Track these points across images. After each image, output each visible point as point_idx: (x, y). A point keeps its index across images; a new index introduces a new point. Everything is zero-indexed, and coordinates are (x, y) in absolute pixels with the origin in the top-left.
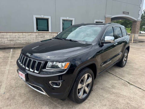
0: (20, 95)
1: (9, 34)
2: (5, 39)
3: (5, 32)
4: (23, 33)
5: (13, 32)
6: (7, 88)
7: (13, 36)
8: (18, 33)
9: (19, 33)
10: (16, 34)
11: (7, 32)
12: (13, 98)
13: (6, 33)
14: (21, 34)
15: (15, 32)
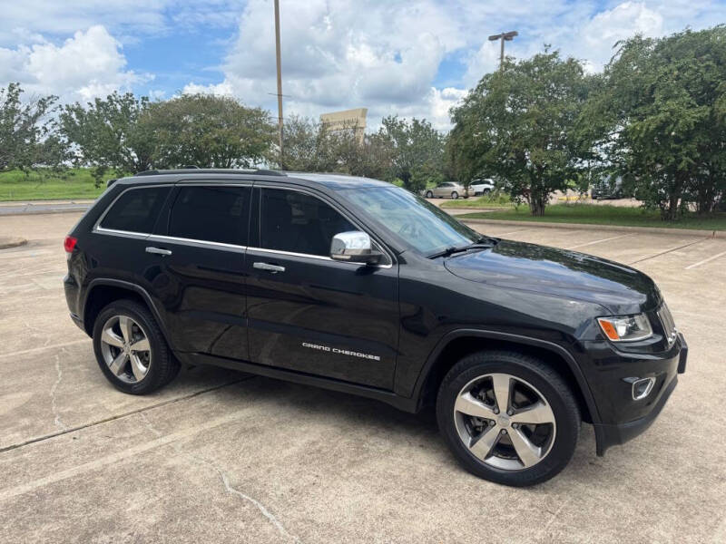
0: (673, 463)
6: (711, 521)
12: (701, 469)
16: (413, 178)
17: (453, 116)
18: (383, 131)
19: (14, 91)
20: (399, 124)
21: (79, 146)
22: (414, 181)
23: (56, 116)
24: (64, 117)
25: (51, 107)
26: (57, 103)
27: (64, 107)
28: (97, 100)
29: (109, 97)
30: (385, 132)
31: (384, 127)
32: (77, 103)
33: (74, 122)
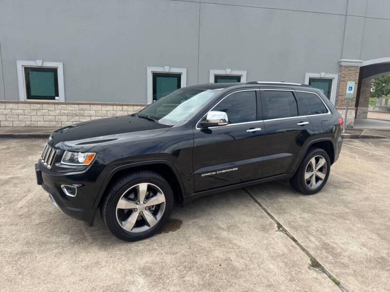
1: (94, 107)
2: (86, 118)
3: (86, 104)
4: (122, 105)
5: (102, 105)
7: (102, 112)
8: (113, 105)
9: (115, 107)
10: (109, 108)
11: (90, 104)
13: (88, 106)
14: (120, 108)
15: (107, 105)
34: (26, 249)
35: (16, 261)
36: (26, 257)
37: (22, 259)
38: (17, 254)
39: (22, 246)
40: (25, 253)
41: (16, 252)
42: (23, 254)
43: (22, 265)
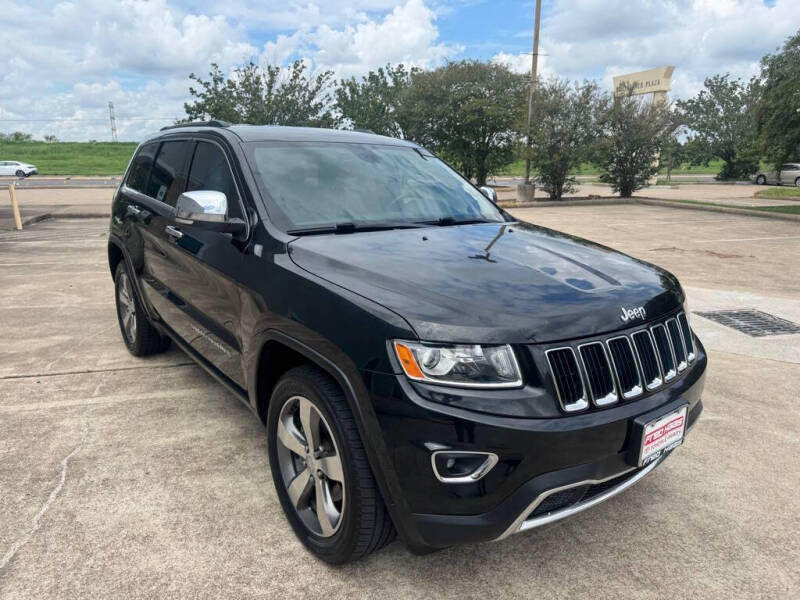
16: (738, 156)
17: (766, 67)
18: (704, 96)
19: (299, 68)
20: (730, 85)
21: (350, 122)
22: (739, 161)
23: (331, 91)
24: (339, 92)
25: (328, 83)
26: (333, 78)
27: (339, 83)
28: (371, 73)
29: (380, 70)
30: (708, 94)
31: (708, 90)
32: (353, 78)
33: (346, 98)
34: (746, 548)
35: (788, 542)
36: (762, 534)
37: (774, 537)
38: (773, 553)
39: (748, 562)
40: (757, 541)
41: (773, 559)
42: (761, 545)
43: (783, 528)
